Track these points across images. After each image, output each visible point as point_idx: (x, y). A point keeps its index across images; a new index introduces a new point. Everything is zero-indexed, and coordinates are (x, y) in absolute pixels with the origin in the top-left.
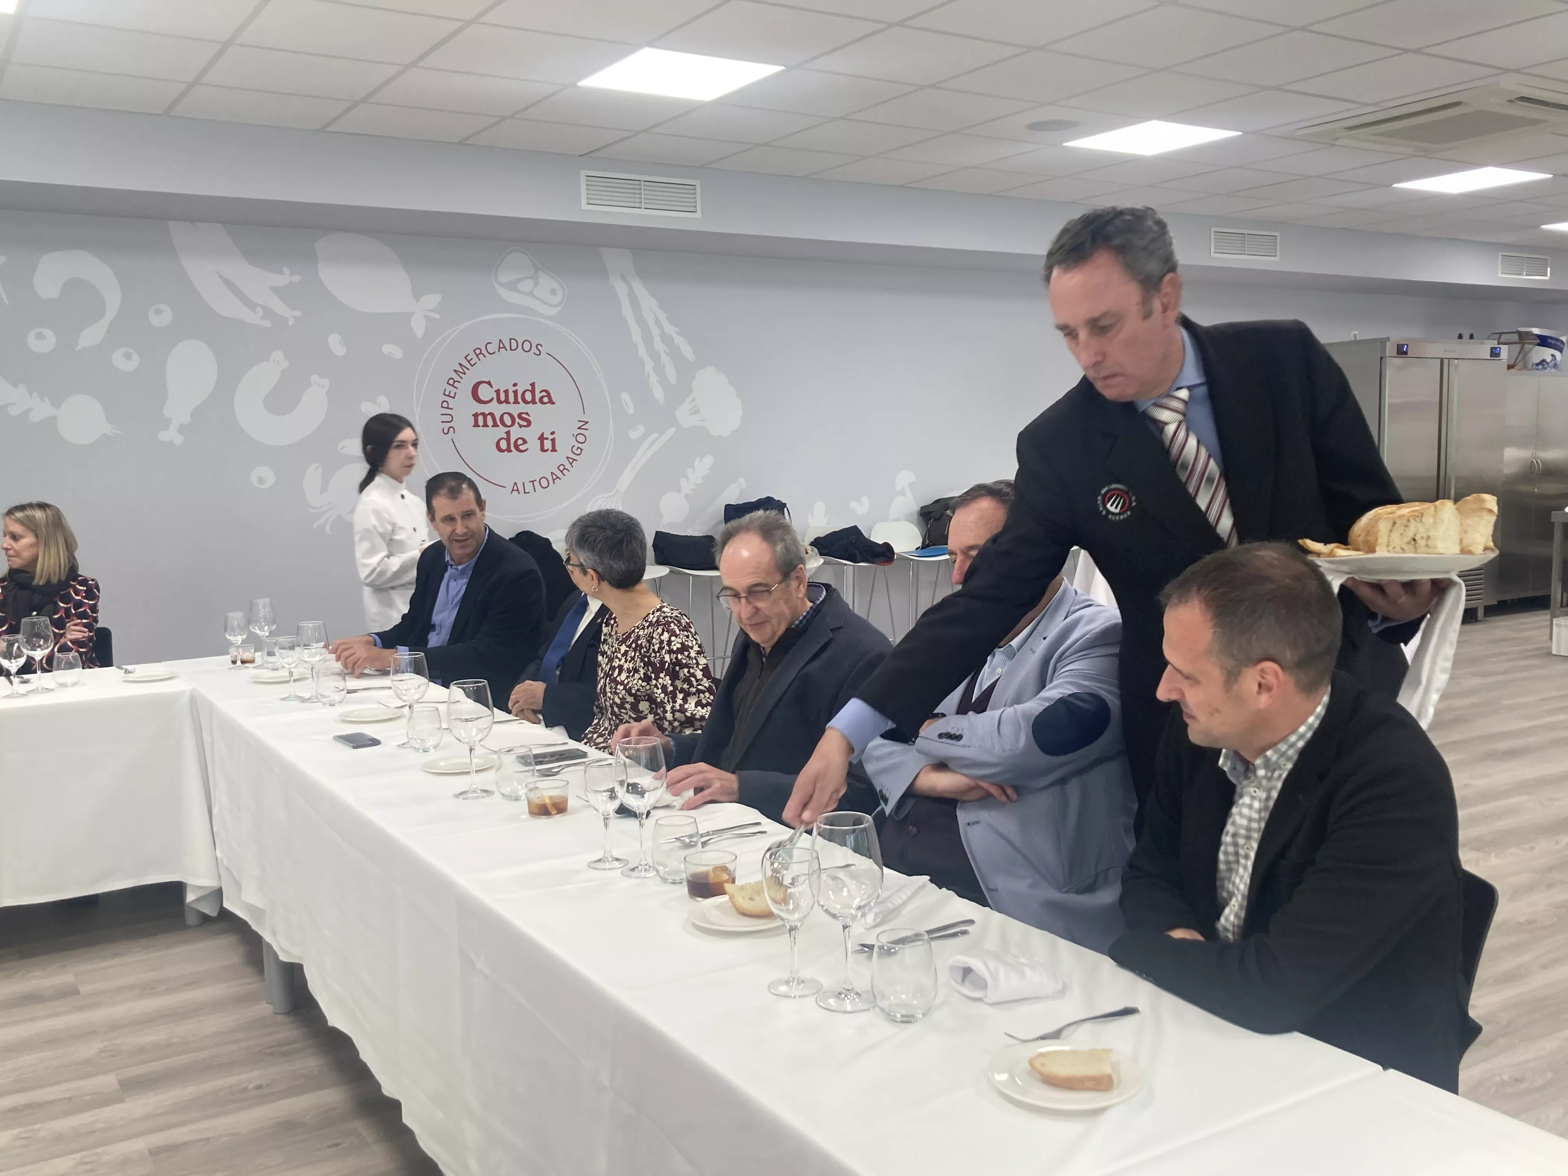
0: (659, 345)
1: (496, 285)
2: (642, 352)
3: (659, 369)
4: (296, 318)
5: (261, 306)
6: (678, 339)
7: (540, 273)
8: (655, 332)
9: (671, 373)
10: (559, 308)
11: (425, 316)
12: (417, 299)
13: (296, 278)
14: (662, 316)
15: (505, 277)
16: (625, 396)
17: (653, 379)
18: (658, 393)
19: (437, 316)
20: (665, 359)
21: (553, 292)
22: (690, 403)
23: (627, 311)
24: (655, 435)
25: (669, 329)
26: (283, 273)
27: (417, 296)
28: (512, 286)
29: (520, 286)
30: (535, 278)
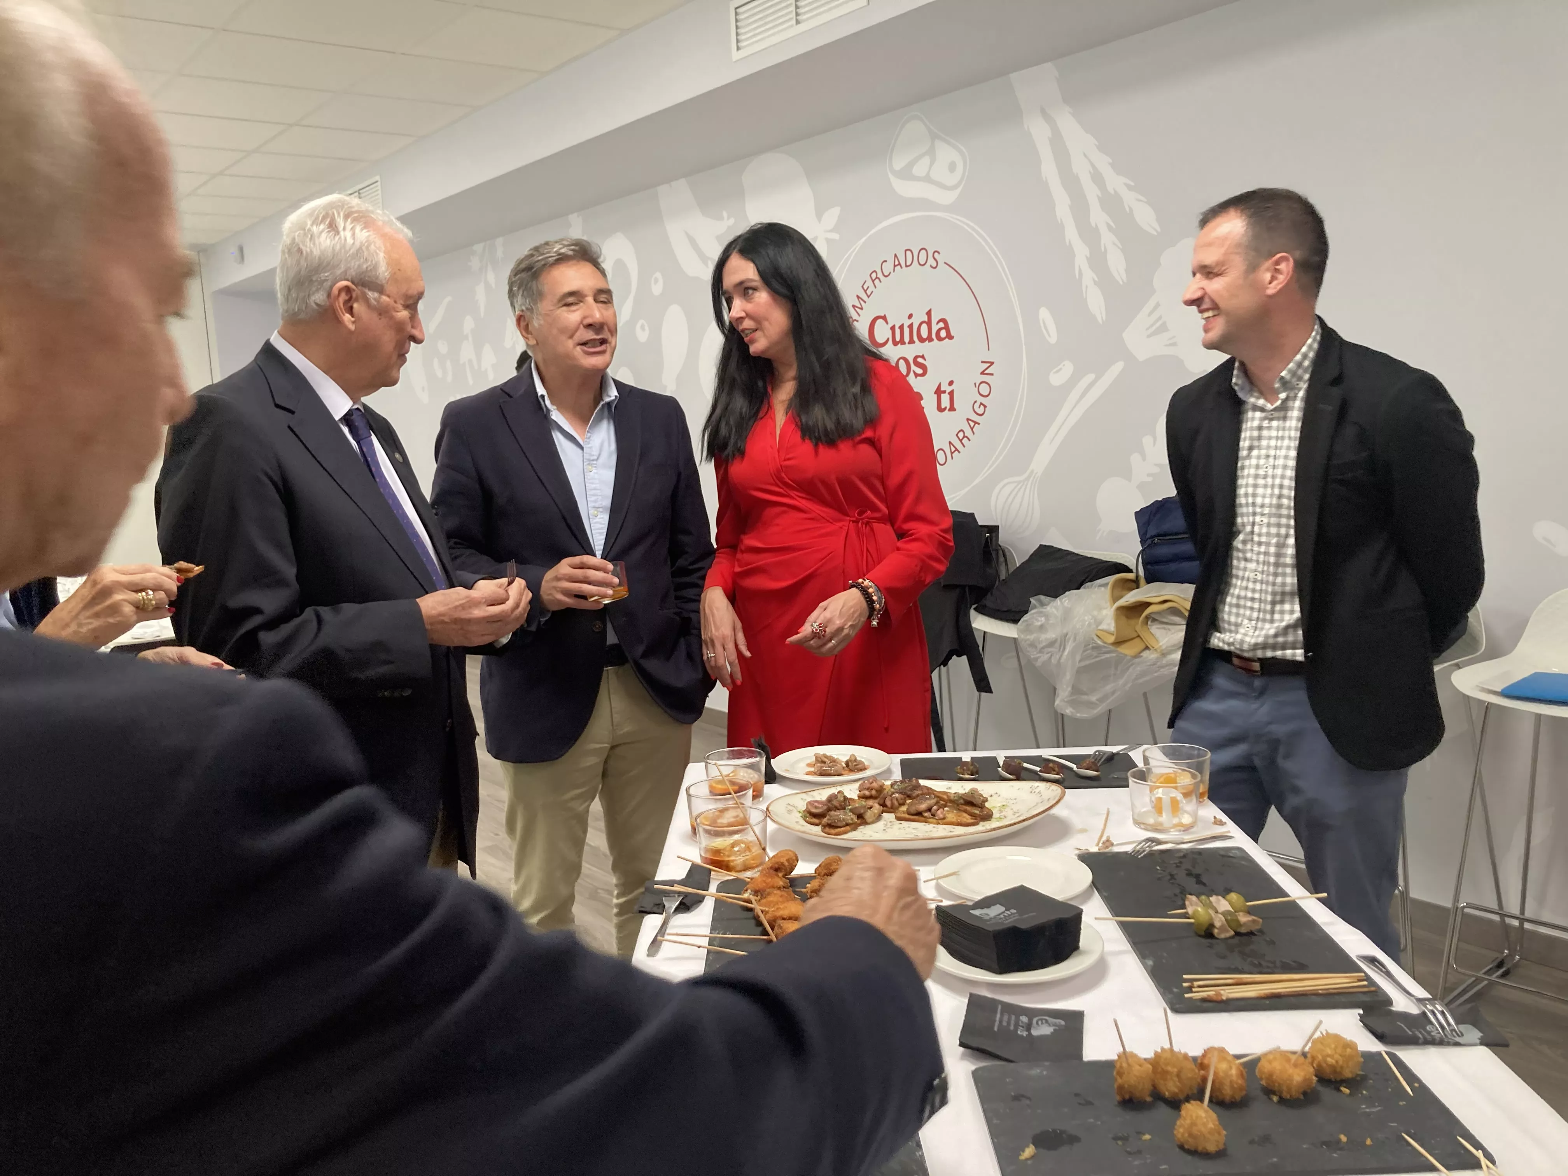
0: (1098, 217)
1: (889, 174)
2: (1071, 233)
3: (1098, 260)
6: (1130, 199)
7: (938, 144)
8: (1092, 193)
9: (1117, 263)
10: (960, 189)
12: (818, 220)
13: (732, 221)
14: (1103, 163)
15: (899, 163)
16: (1044, 314)
17: (1089, 277)
18: (1096, 302)
19: (836, 236)
20: (1108, 239)
21: (952, 167)
22: (1150, 314)
23: (1049, 170)
24: (1091, 377)
25: (1116, 182)
26: (723, 220)
27: (820, 215)
28: (906, 174)
29: (916, 171)
30: (931, 152)
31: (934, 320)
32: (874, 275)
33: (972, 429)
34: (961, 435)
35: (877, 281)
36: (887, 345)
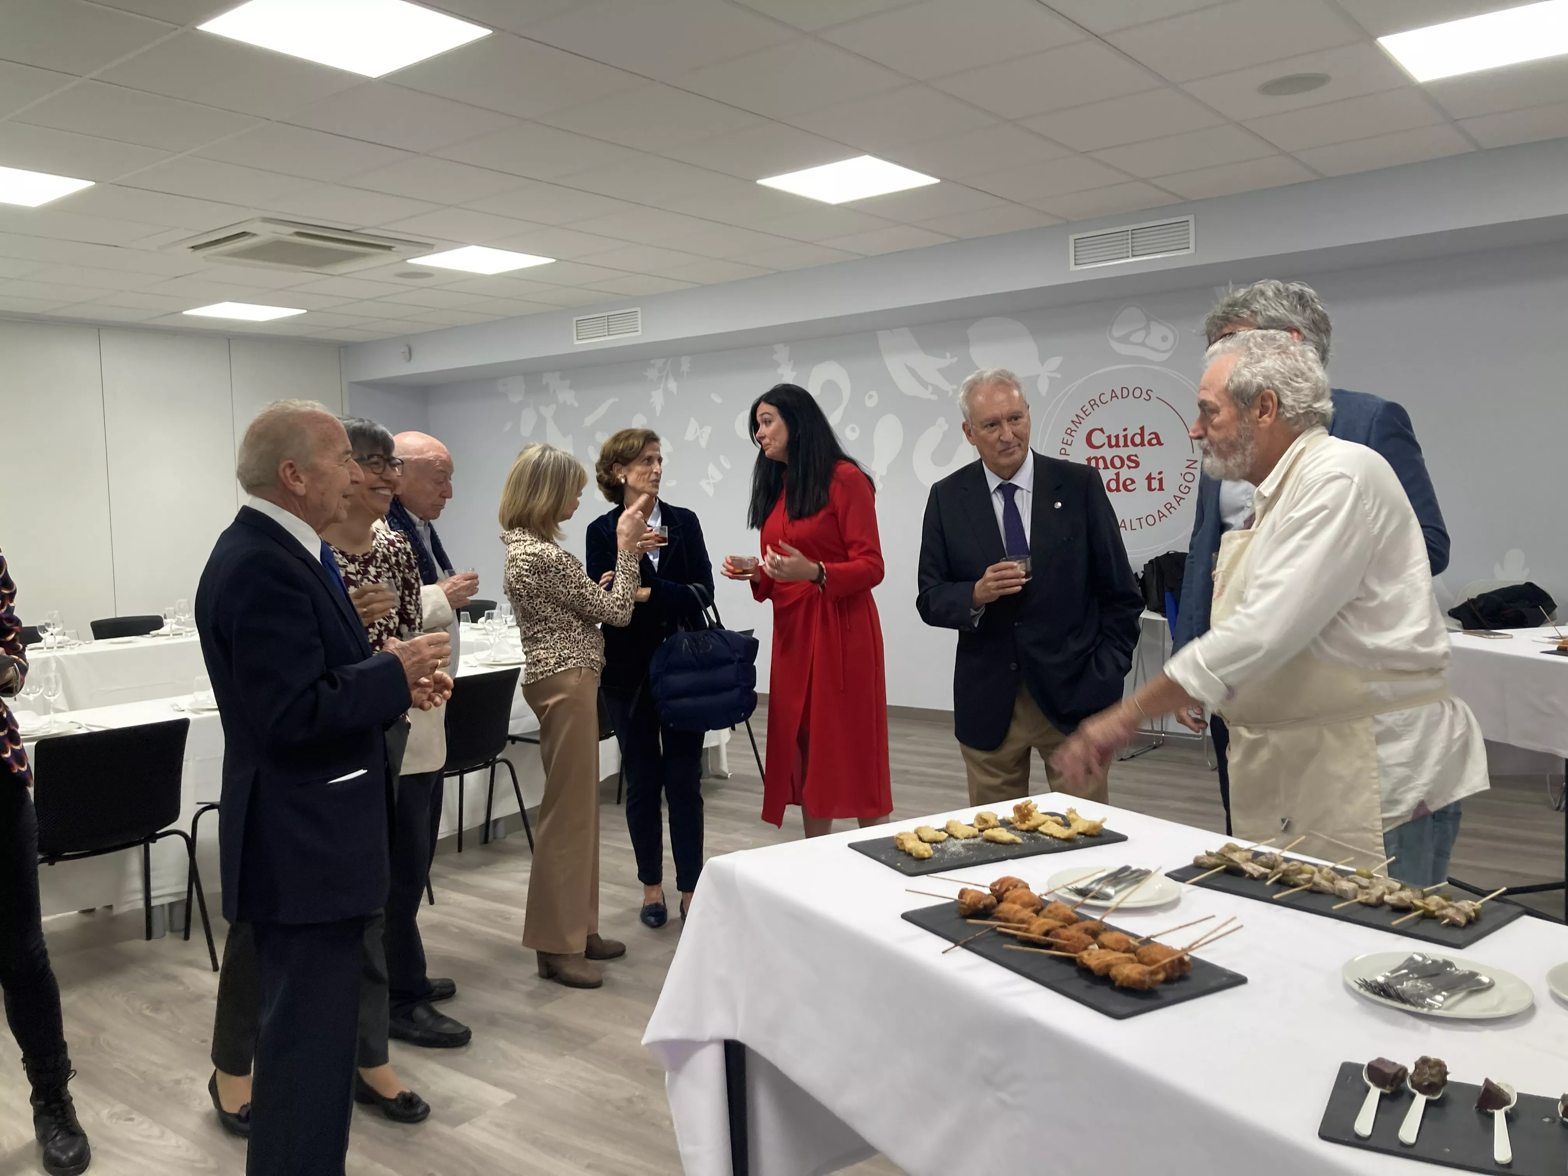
1: (1109, 339)
4: (953, 390)
5: (932, 385)
7: (1152, 323)
10: (1170, 354)
11: (1049, 377)
12: (1043, 364)
13: (955, 359)
15: (1118, 332)
19: (1058, 376)
21: (1165, 339)
26: (945, 357)
27: (1043, 360)
28: (1125, 340)
29: (1133, 338)
30: (1147, 328)
31: (1147, 432)
32: (1092, 403)
33: (1178, 502)
34: (1168, 506)
35: (1095, 407)
36: (1104, 447)
